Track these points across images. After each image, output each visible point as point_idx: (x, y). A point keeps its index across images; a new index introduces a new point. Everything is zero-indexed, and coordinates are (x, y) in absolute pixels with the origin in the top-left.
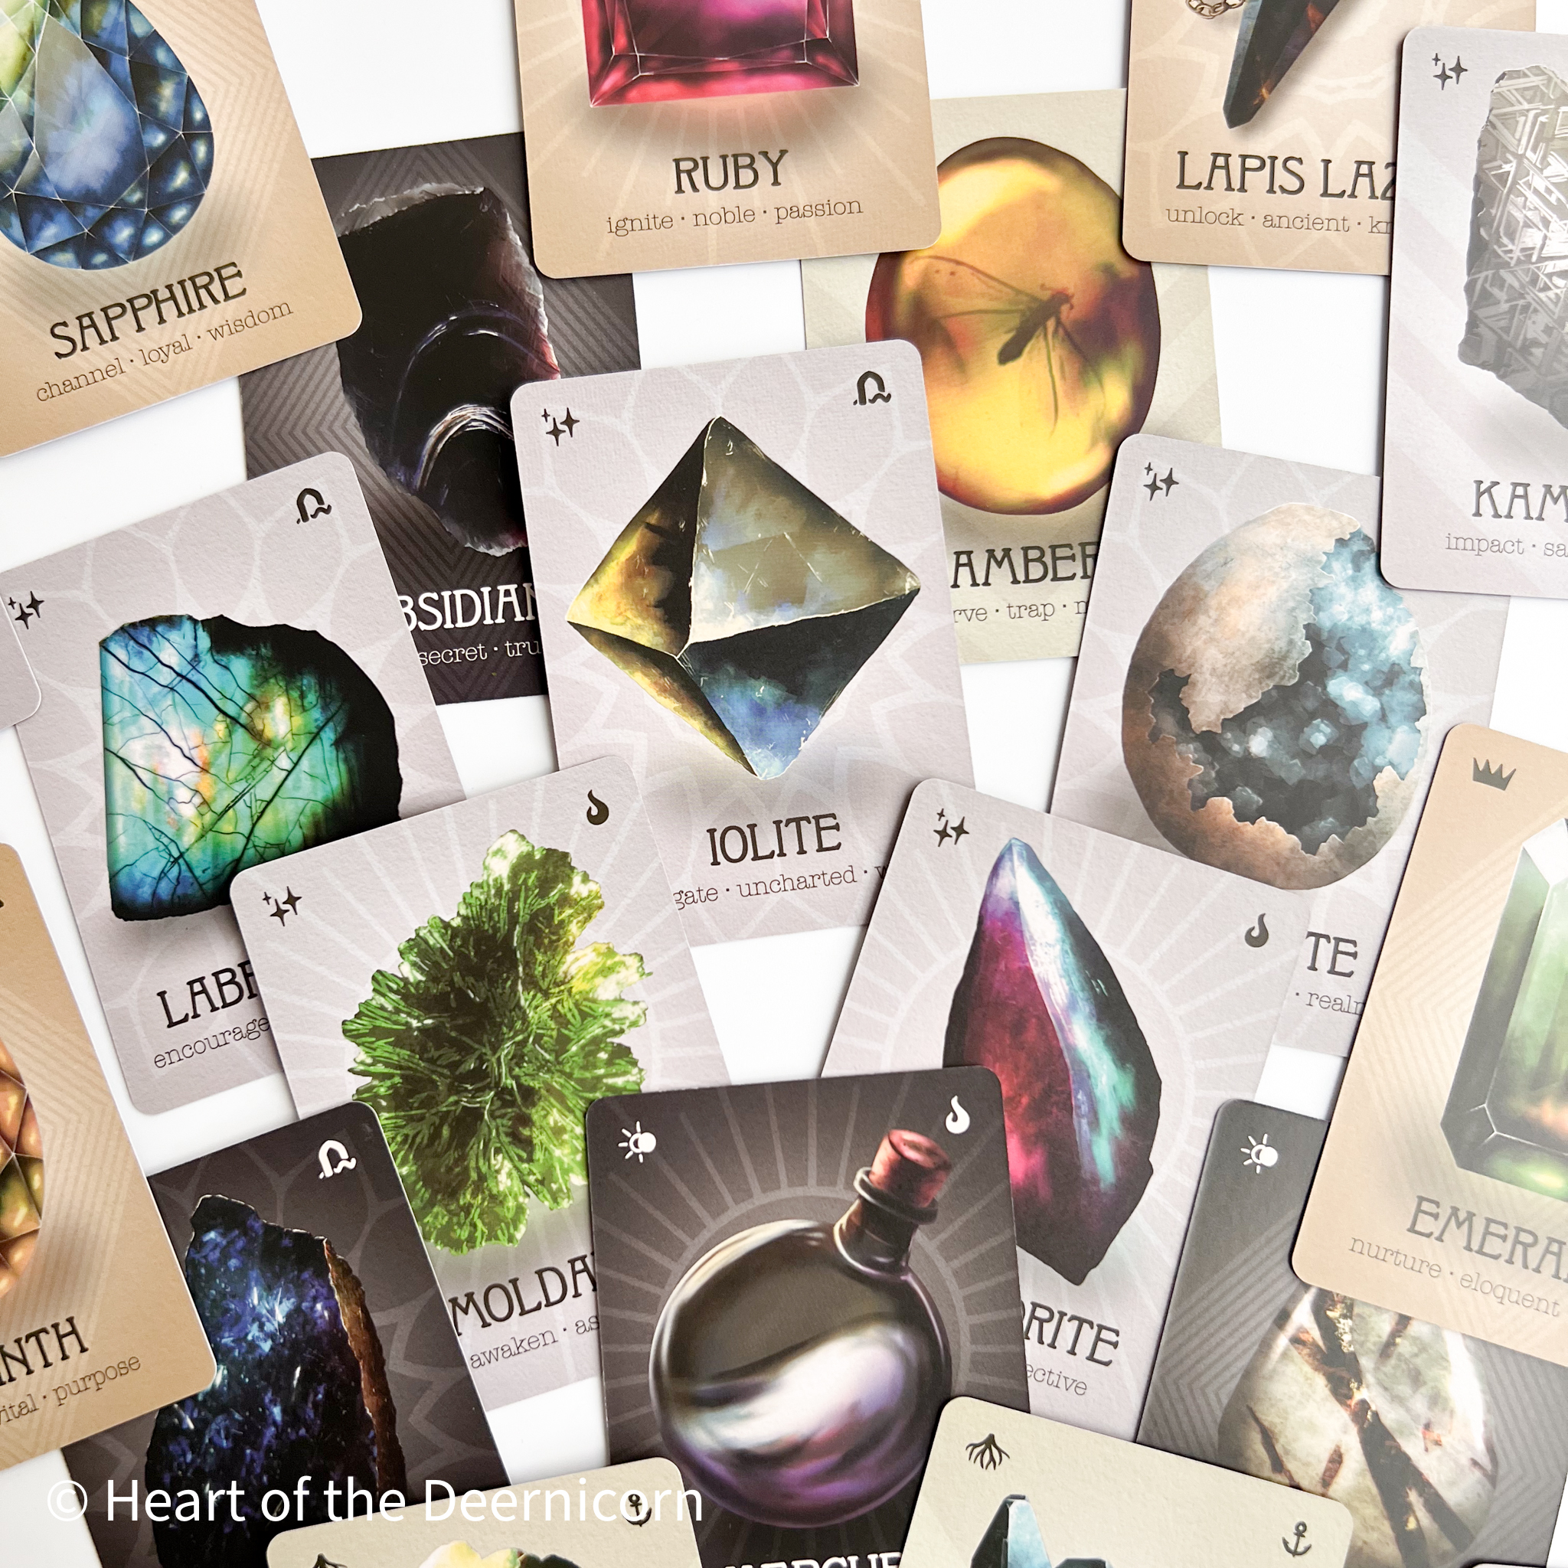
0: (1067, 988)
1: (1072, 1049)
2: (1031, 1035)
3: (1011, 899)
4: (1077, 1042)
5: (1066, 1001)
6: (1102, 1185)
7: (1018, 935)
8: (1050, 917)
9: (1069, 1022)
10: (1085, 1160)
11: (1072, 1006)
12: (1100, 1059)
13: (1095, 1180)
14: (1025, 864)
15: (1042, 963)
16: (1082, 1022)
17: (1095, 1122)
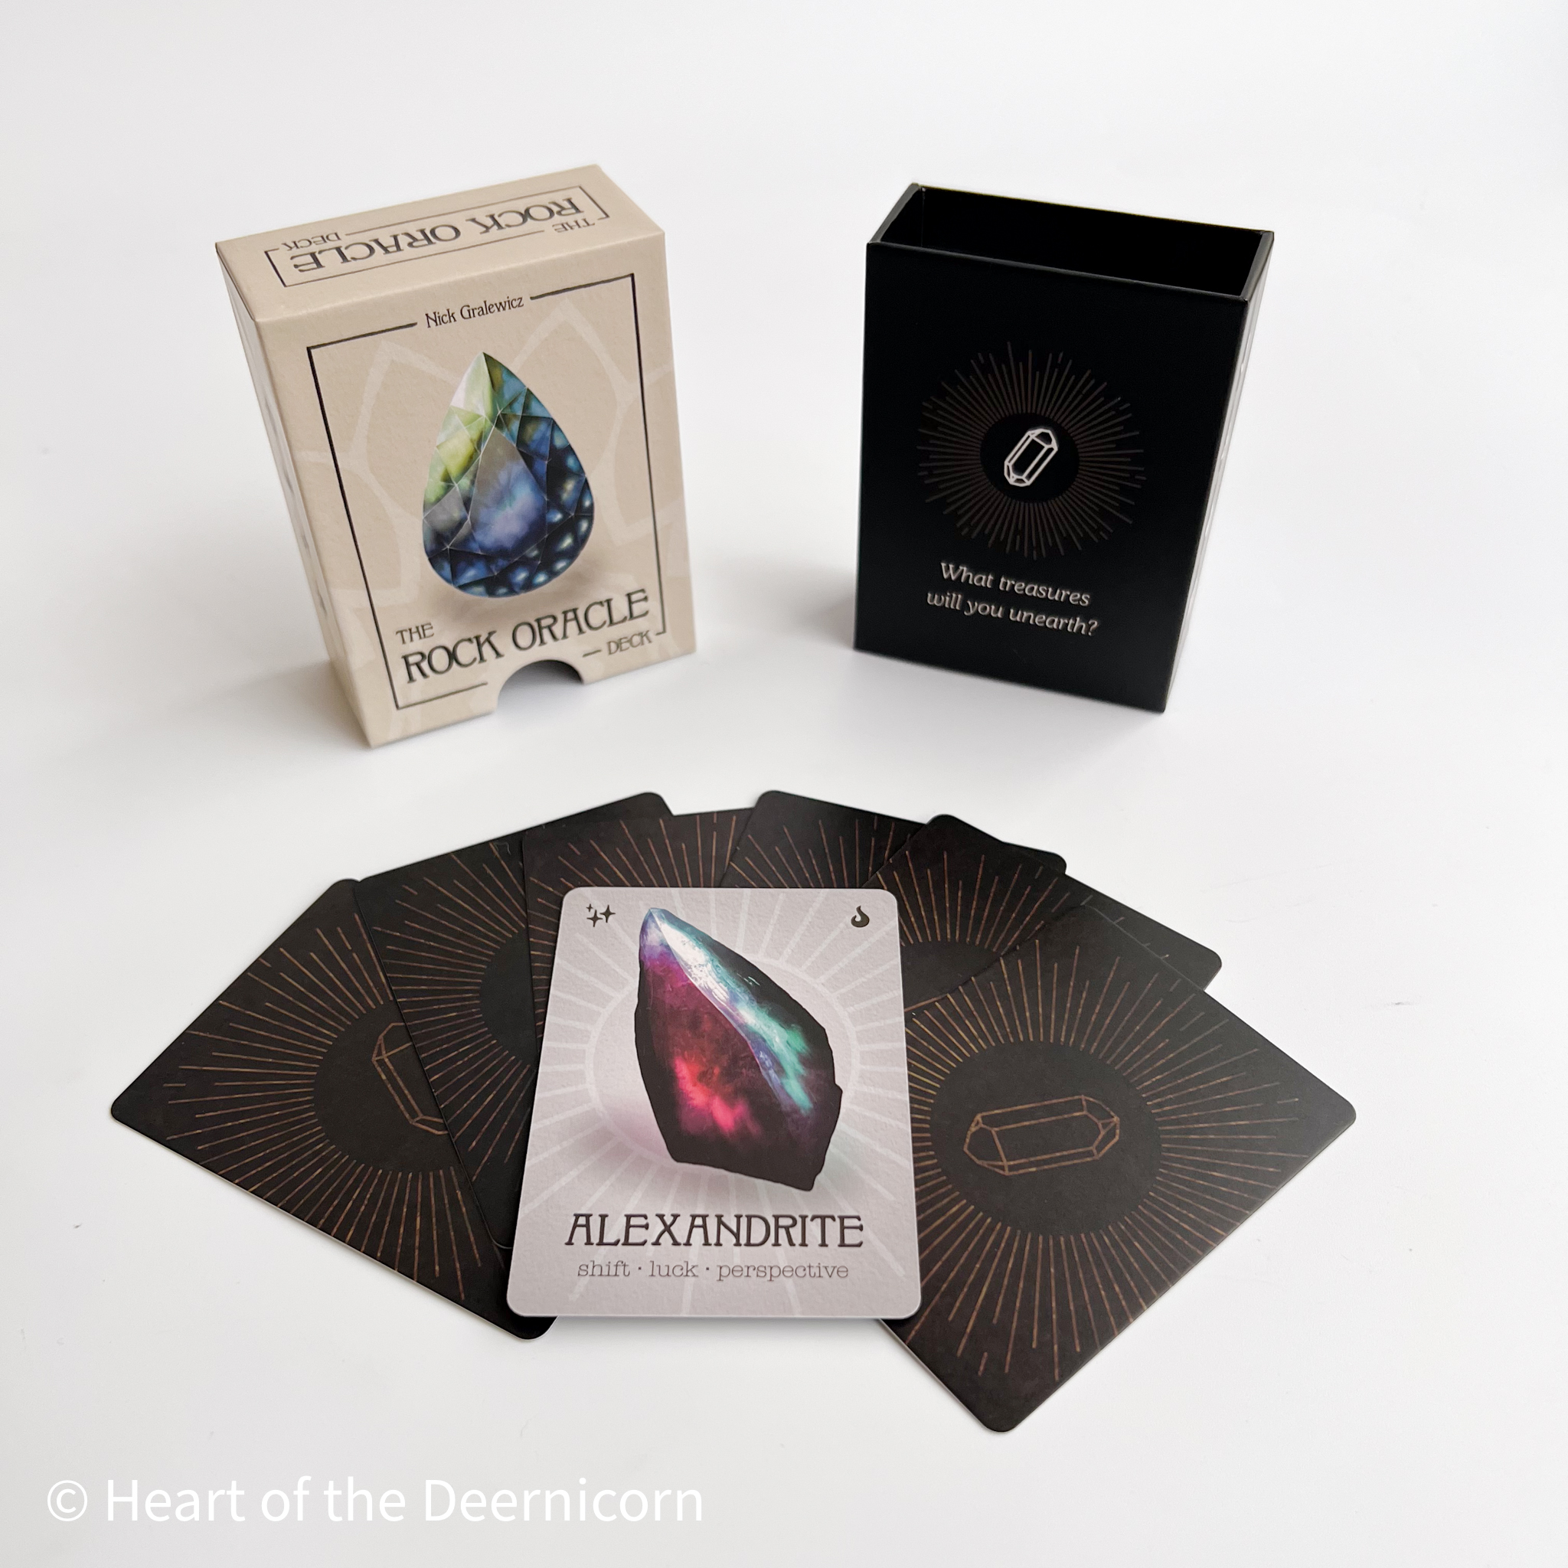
0: (726, 988)
1: (744, 1026)
2: (707, 1026)
3: (662, 945)
4: (746, 1021)
5: (727, 997)
6: (803, 1112)
7: (675, 966)
8: (697, 948)
9: (735, 1010)
10: (782, 1097)
11: (734, 999)
12: (769, 1027)
13: (796, 1110)
14: (665, 921)
15: (701, 978)
16: (746, 1007)
17: (781, 1070)
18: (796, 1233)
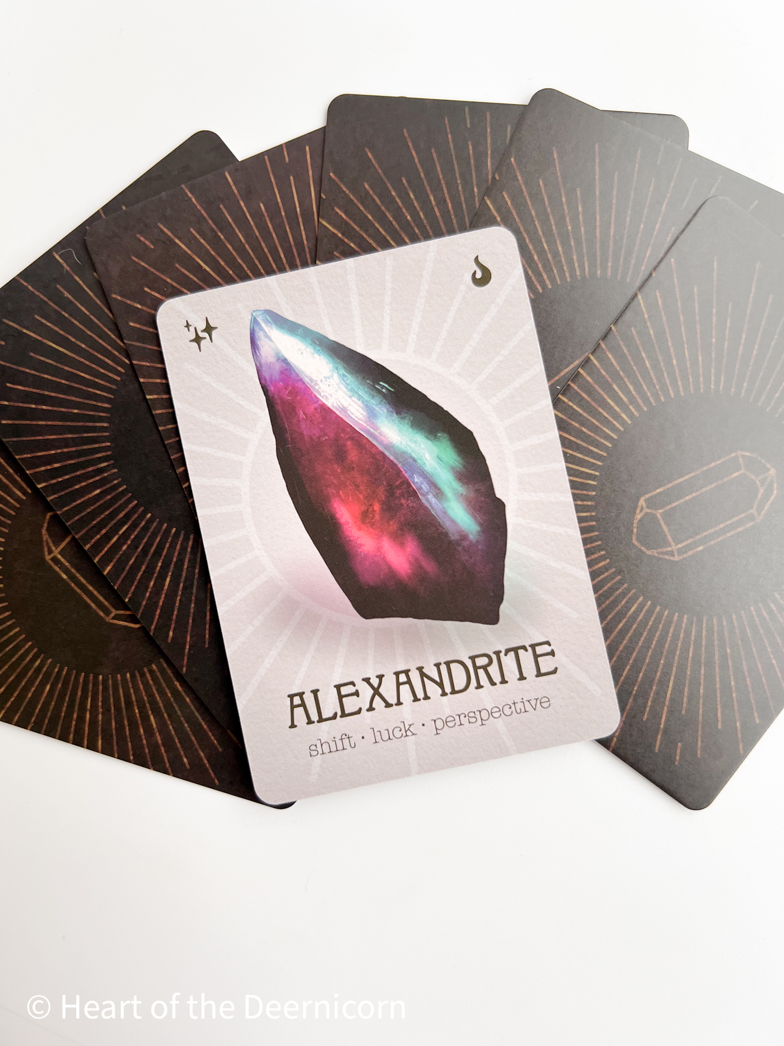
0: (360, 403)
1: (390, 447)
2: (353, 455)
3: (278, 359)
4: (390, 440)
5: (365, 413)
6: (471, 537)
7: (300, 384)
8: (316, 356)
9: (376, 429)
10: (447, 525)
11: (372, 415)
12: (415, 442)
13: (464, 537)
14: (274, 326)
15: (330, 395)
16: (386, 422)
17: (439, 493)
18: (494, 670)
